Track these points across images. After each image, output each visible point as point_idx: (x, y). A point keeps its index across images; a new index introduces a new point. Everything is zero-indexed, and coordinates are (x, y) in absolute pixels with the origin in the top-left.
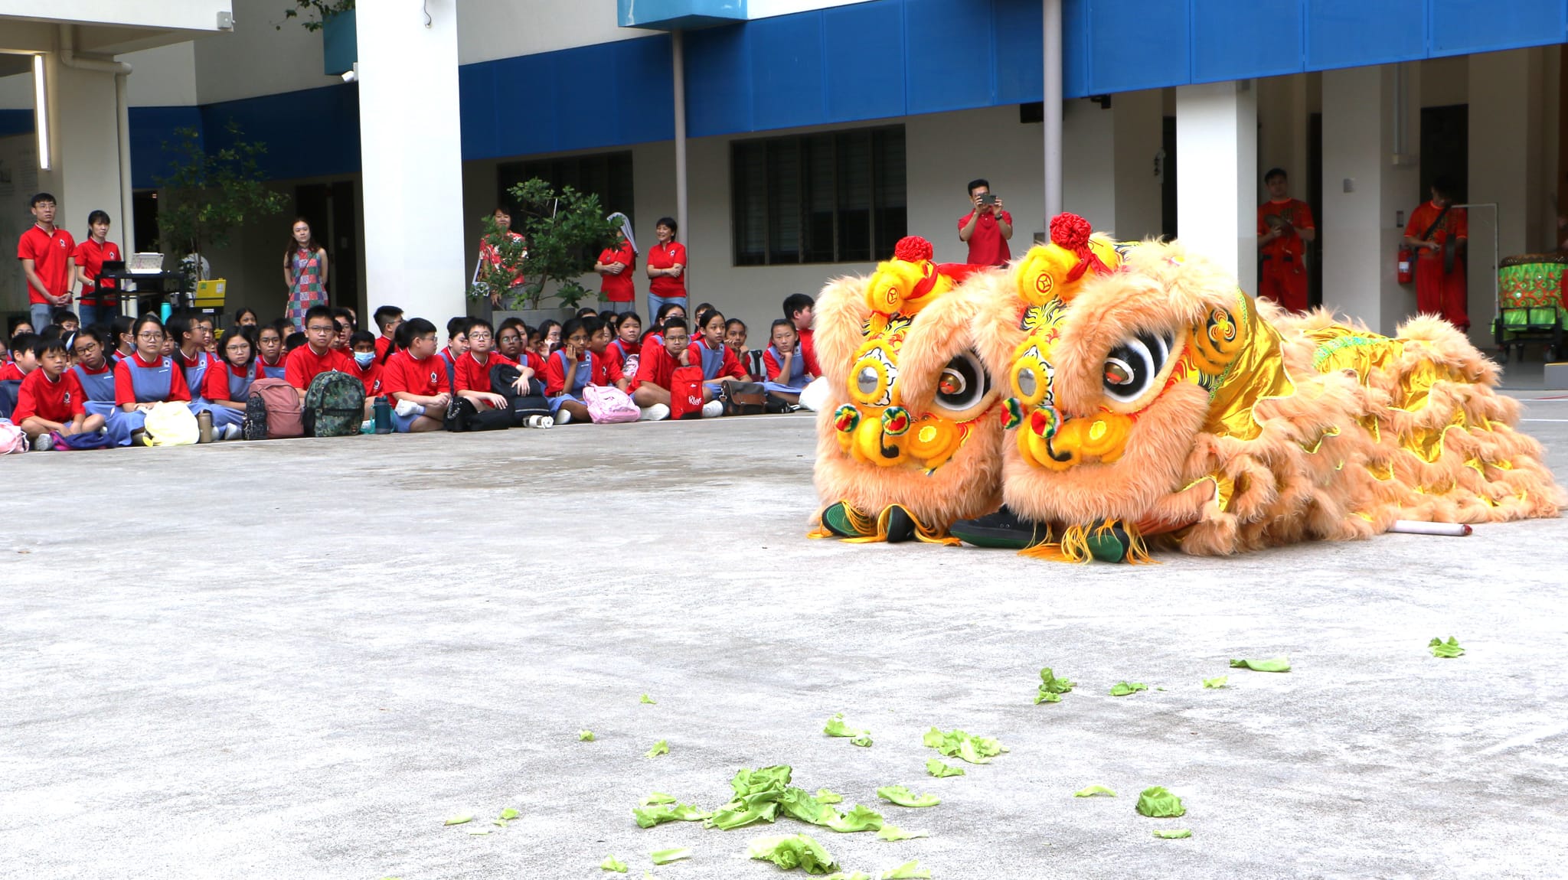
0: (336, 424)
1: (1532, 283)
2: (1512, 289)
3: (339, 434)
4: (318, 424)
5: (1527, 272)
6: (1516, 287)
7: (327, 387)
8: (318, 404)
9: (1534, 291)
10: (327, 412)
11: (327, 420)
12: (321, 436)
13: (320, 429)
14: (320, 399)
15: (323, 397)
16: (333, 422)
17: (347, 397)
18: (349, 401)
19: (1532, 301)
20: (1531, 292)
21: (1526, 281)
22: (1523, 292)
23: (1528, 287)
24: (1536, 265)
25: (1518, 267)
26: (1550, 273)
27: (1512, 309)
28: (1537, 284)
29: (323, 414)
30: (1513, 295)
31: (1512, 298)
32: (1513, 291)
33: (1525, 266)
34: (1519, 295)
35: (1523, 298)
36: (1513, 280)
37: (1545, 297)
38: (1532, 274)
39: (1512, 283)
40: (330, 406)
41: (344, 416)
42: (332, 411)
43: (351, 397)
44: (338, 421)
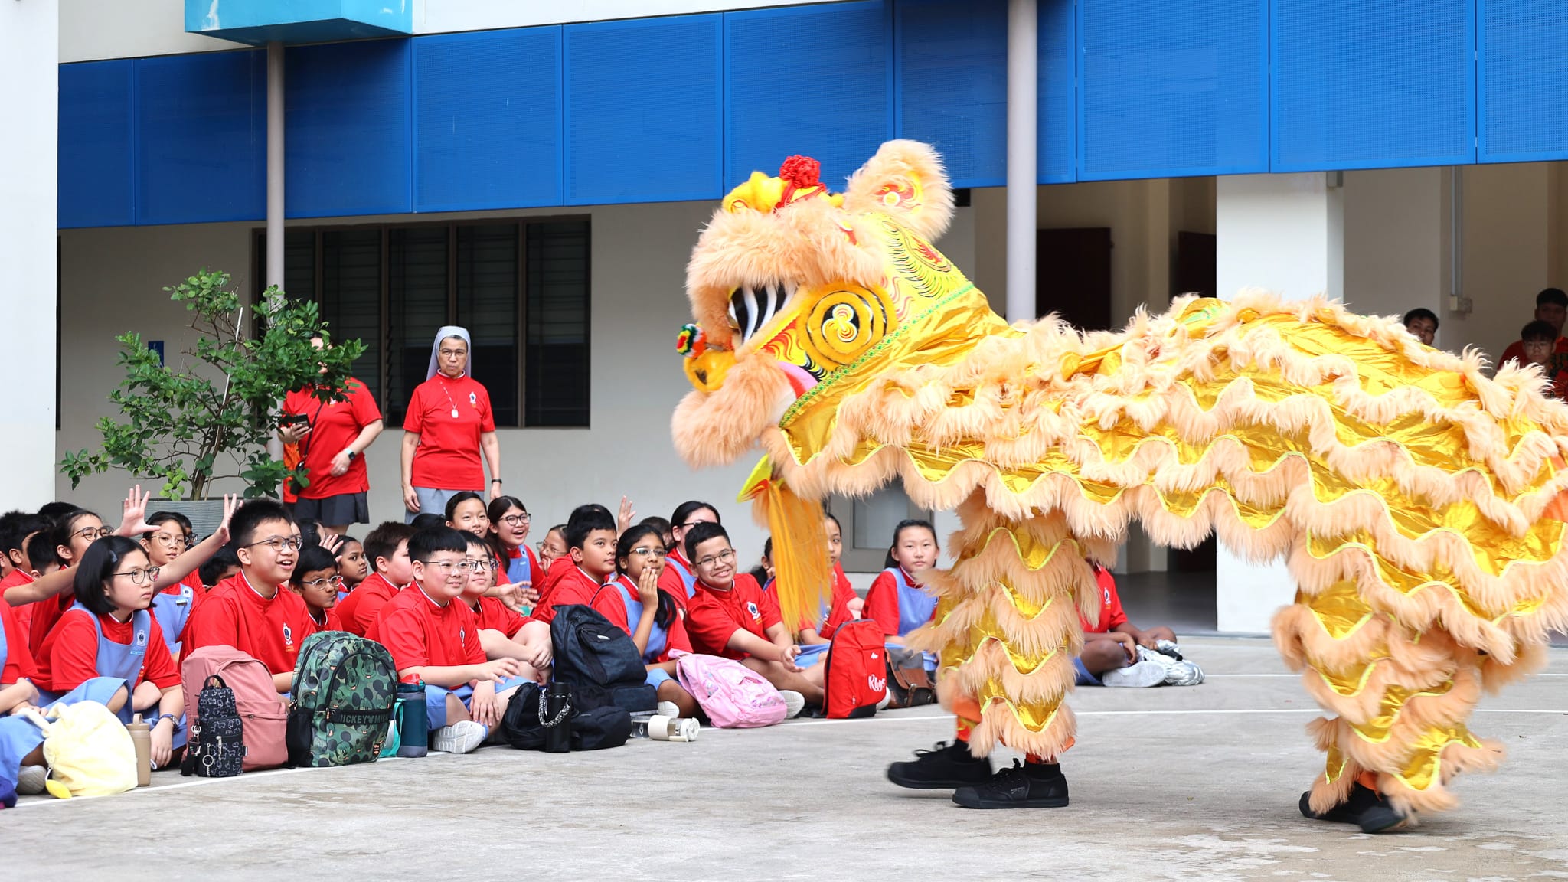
0: (353, 741)
3: (355, 760)
4: (320, 740)
7: (340, 669)
8: (321, 701)
10: (338, 717)
11: (337, 731)
12: (323, 764)
13: (323, 751)
14: (326, 691)
15: (334, 686)
16: (346, 736)
17: (370, 686)
18: (374, 692)
29: (327, 721)
40: (344, 705)
41: (368, 724)
42: (348, 715)
43: (378, 685)
44: (357, 734)
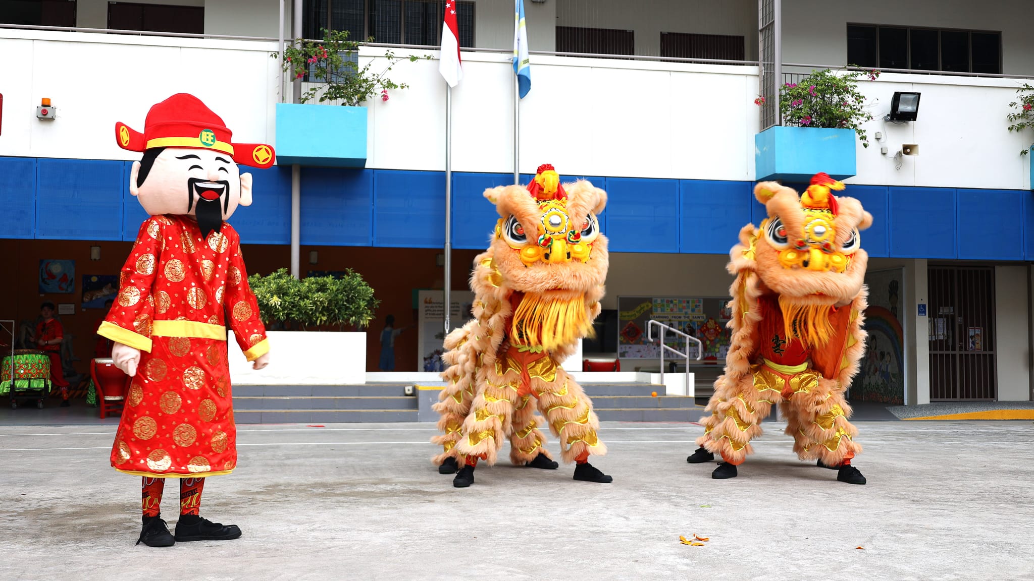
1: (29, 365)
2: (17, 368)
5: (27, 359)
6: (20, 367)
9: (30, 370)
19: (30, 375)
20: (29, 370)
21: (27, 364)
22: (25, 370)
23: (28, 367)
24: (31, 355)
25: (21, 356)
26: (39, 360)
27: (19, 379)
28: (32, 366)
30: (18, 371)
31: (18, 373)
32: (18, 369)
33: (25, 356)
34: (22, 372)
35: (25, 373)
36: (18, 363)
37: (37, 373)
38: (30, 360)
39: (18, 365)
